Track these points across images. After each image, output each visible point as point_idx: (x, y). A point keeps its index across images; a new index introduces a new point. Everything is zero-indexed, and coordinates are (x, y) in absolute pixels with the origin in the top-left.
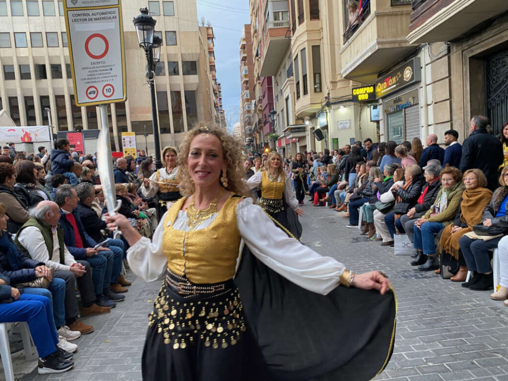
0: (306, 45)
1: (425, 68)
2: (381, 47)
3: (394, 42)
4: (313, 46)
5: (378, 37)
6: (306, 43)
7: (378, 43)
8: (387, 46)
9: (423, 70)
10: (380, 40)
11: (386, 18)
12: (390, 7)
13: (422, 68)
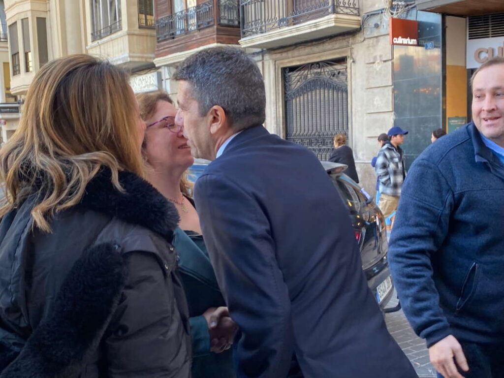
0: (29, 15)
1: (165, 82)
2: (132, 59)
3: (142, 57)
4: (37, 18)
5: (130, 51)
6: (30, 12)
7: (130, 57)
8: (136, 60)
9: (163, 82)
10: (131, 54)
11: (135, 37)
12: (138, 29)
13: (162, 80)
